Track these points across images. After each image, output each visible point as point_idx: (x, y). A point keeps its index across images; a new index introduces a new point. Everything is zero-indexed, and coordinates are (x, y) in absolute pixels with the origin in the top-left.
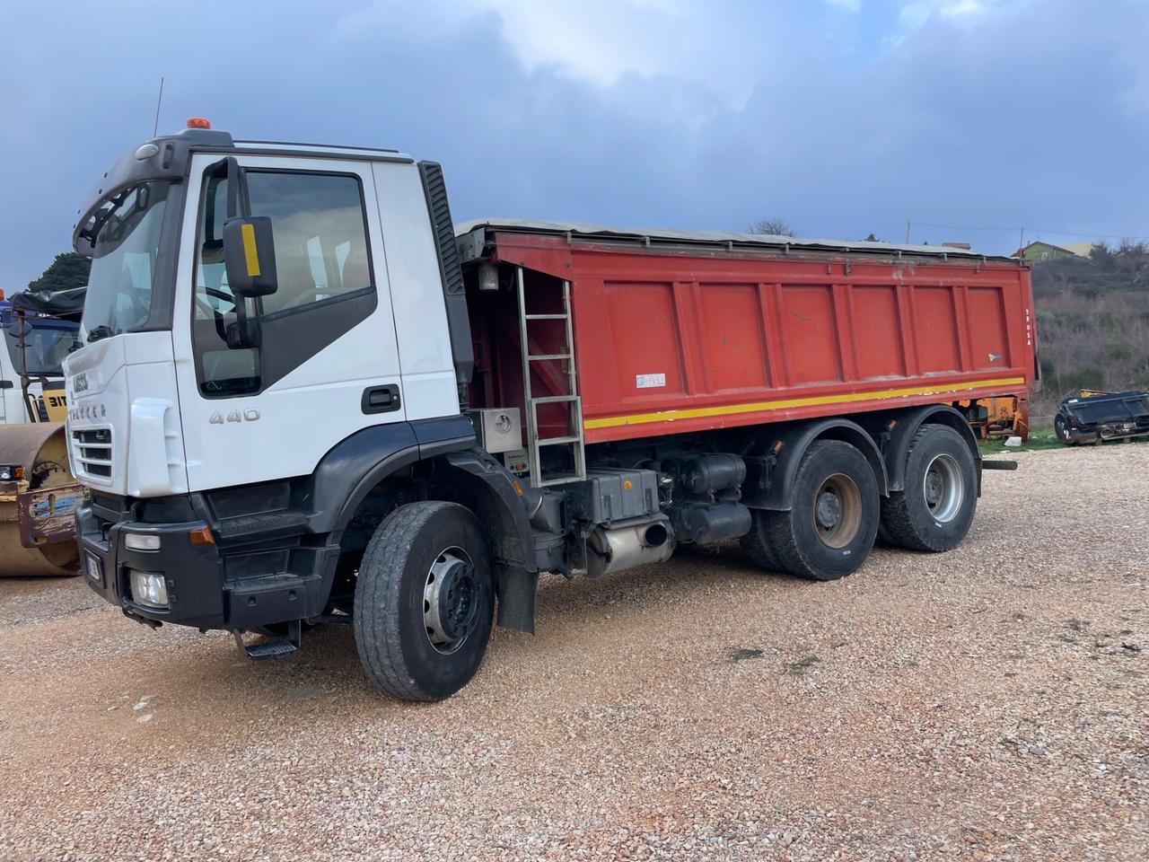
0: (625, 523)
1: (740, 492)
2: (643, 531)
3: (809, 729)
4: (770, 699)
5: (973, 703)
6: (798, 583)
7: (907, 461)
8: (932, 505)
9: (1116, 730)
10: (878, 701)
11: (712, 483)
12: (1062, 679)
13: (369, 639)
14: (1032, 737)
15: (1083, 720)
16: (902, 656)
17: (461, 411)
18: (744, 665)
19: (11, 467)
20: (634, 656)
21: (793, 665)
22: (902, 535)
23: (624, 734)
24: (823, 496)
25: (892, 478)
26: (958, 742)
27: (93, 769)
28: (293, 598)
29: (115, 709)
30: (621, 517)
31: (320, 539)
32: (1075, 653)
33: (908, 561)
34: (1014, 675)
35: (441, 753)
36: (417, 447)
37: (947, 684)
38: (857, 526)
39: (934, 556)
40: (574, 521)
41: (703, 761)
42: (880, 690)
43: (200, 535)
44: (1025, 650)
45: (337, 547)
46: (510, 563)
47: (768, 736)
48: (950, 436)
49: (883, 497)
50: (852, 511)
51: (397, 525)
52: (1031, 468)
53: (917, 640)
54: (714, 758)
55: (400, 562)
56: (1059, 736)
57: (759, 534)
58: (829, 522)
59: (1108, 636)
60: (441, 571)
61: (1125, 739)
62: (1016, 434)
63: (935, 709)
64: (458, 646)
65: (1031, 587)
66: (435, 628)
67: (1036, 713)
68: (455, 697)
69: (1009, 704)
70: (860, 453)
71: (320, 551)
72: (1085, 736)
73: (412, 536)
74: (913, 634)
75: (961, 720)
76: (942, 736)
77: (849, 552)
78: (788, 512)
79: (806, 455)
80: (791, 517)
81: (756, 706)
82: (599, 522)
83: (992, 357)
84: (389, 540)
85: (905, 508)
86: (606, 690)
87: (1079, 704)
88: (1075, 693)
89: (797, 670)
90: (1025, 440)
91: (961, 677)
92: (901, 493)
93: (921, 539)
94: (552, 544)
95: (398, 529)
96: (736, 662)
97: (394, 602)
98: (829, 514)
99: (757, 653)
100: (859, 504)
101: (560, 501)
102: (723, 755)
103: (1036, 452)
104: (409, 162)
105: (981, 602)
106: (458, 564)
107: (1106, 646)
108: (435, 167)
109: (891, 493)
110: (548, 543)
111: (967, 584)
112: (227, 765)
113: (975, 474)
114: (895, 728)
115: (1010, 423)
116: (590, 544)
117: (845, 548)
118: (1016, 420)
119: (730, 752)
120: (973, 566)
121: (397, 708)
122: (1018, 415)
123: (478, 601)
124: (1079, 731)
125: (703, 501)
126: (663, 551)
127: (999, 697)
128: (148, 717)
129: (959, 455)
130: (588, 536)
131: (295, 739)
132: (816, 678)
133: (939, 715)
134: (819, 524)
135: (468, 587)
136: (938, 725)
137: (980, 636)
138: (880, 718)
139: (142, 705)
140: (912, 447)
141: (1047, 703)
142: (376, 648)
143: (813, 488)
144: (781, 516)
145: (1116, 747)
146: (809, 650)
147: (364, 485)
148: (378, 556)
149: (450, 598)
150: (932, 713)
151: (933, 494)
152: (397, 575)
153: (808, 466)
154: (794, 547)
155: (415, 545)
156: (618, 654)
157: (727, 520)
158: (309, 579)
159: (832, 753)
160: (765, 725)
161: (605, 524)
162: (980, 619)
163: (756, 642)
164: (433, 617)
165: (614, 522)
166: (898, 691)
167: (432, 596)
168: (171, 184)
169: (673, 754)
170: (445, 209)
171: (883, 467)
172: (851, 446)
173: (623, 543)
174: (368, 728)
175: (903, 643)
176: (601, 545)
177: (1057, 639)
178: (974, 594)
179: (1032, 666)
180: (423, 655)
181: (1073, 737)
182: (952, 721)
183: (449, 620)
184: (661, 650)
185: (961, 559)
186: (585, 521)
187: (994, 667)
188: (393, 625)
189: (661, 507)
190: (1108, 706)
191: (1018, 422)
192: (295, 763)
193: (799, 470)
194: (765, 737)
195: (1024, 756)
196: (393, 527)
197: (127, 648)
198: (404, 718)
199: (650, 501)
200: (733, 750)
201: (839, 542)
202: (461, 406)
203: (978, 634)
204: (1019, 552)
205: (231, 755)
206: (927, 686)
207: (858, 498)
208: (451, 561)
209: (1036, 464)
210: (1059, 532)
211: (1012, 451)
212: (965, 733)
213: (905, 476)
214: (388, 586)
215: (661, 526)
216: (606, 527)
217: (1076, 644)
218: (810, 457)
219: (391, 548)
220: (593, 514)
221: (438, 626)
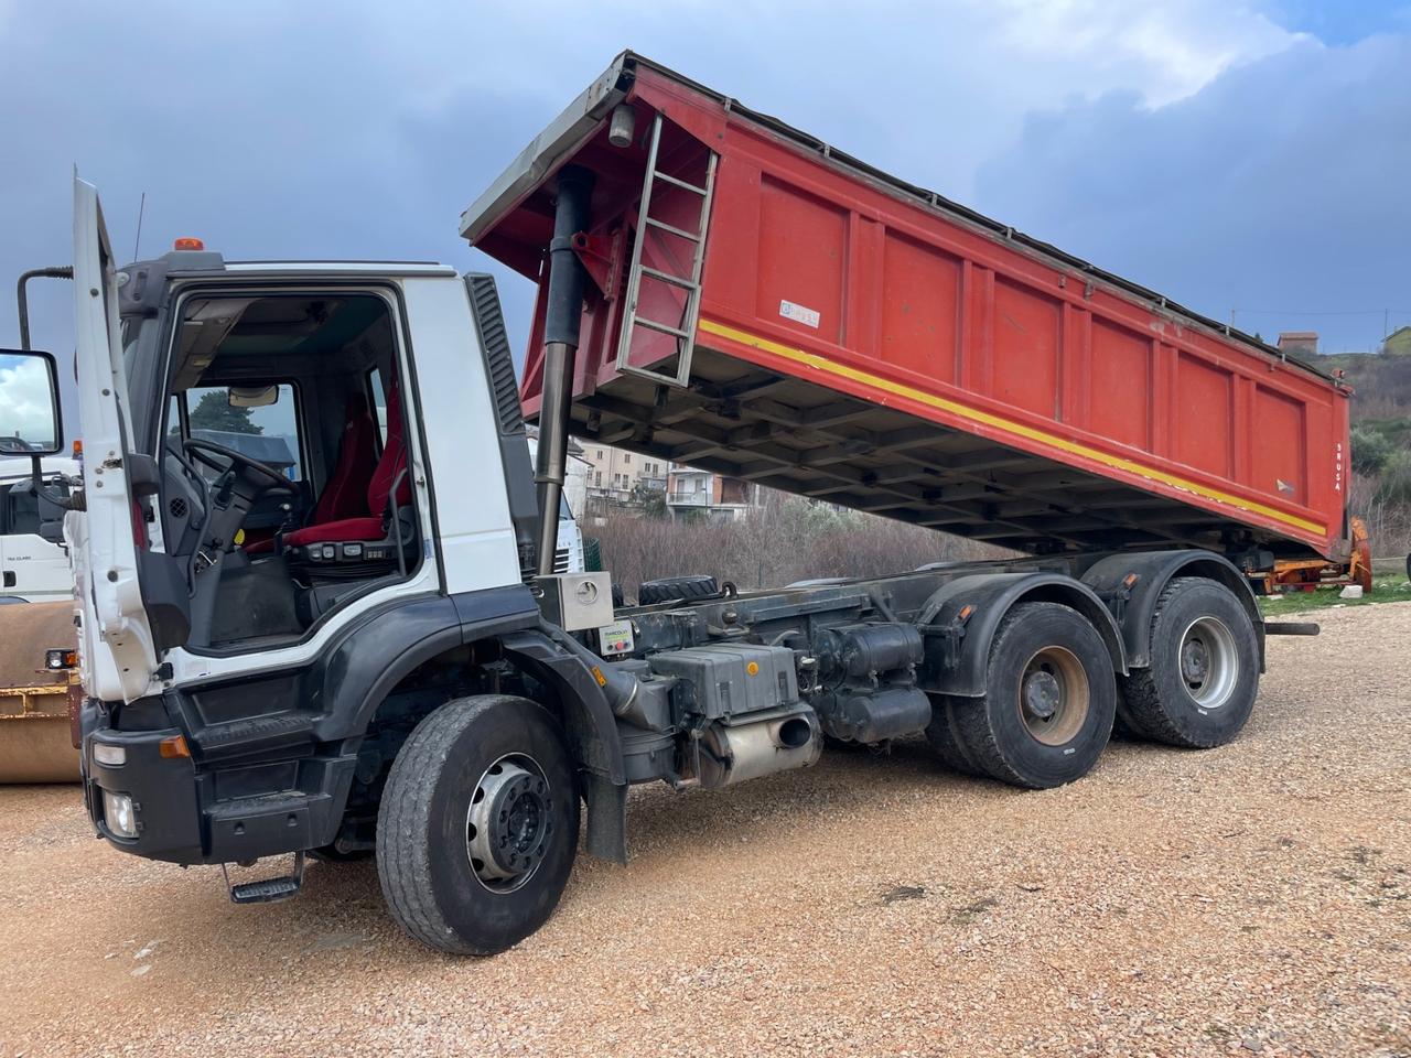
0: (753, 717)
1: (914, 673)
2: (776, 727)
3: (951, 1005)
4: (913, 959)
5: (1186, 971)
6: (1004, 791)
7: (1152, 627)
8: (1195, 686)
9: (1376, 1014)
10: (1056, 965)
11: (874, 663)
12: (1319, 935)
13: (394, 876)
14: (1253, 1024)
15: (1332, 997)
16: (1109, 898)
17: (523, 579)
18: (898, 911)
19: (63, 653)
20: (758, 895)
21: (962, 910)
22: (1153, 726)
23: (707, 1006)
24: (1033, 677)
25: (1131, 648)
26: (1146, 1030)
27: (56, 1037)
28: (293, 824)
29: (113, 957)
30: (744, 710)
31: (331, 748)
32: (1350, 896)
33: (1162, 760)
34: (1254, 928)
35: (468, 1029)
36: (458, 628)
37: (1158, 941)
38: (1084, 714)
39: (1198, 755)
40: (687, 716)
41: (794, 1050)
42: (1065, 948)
43: (171, 747)
44: (1280, 891)
45: (353, 757)
46: (597, 773)
47: (894, 1014)
48: (1214, 593)
49: (1119, 676)
50: (1077, 695)
51: (434, 728)
52: (1368, 628)
53: (1137, 876)
54: (811, 1045)
55: (433, 775)
56: (1290, 1023)
57: (949, 727)
58: (1045, 710)
59: (1401, 871)
60: (493, 786)
61: (1383, 1029)
62: (1355, 581)
63: (1131, 979)
64: (522, 882)
65: (1317, 798)
66: (485, 860)
67: (1269, 986)
68: (514, 950)
69: (1235, 972)
70: (1084, 618)
71: (330, 762)
72: (1328, 1023)
73: (450, 742)
74: (1133, 867)
75: (1161, 996)
76: (1128, 1019)
77: (1073, 750)
78: (983, 699)
79: (1004, 622)
80: (987, 705)
81: (892, 969)
82: (714, 716)
83: (1281, 486)
84: (423, 746)
85: (1152, 690)
86: (707, 943)
87: (1333, 973)
88: (1332, 957)
89: (964, 918)
90: (1367, 589)
91: (1179, 931)
92: (1145, 671)
93: (1177, 730)
94: (656, 746)
95: (434, 733)
96: (887, 905)
97: (422, 830)
98: (1043, 701)
99: (917, 893)
100: (1086, 686)
101: (667, 690)
102: (826, 1040)
103: (1380, 606)
104: (451, 275)
105: (1240, 822)
106: (521, 775)
107: (1396, 886)
108: (487, 279)
109: (1131, 670)
110: (650, 746)
111: (1229, 794)
112: (208, 1038)
113: (1254, 642)
114: (1067, 1006)
115: (1346, 568)
116: (706, 745)
117: (1067, 745)
118: (1353, 564)
119: (835, 1037)
120: (1247, 768)
121: (438, 964)
122: (1356, 558)
123: (548, 825)
124: (1322, 1015)
125: (865, 686)
126: (808, 752)
127: (1225, 962)
128: (146, 968)
129: (1228, 617)
130: (701, 735)
131: (302, 1003)
132: (984, 931)
133: (1132, 988)
134: (1029, 714)
135: (535, 805)
136: (1126, 1003)
137: (1224, 871)
138: (1052, 991)
139: (145, 951)
140: (1159, 608)
141: (1290, 972)
142: (402, 888)
143: (1018, 665)
144: (974, 703)
145: (1369, 1041)
146: (988, 888)
147: (387, 679)
148: (407, 769)
149: (502, 821)
150: (1124, 984)
151: (1194, 670)
152: (427, 794)
153: (1009, 637)
154: (993, 745)
155: (452, 754)
156: (738, 891)
157: (896, 710)
158: (316, 798)
159: (970, 1041)
160: (894, 998)
161: (724, 718)
162: (1231, 846)
163: (923, 876)
164: (481, 846)
165: (735, 717)
166: (1088, 951)
167: (480, 818)
168: (144, 318)
169: (760, 1038)
170: (498, 330)
171: (1118, 636)
172: (1070, 609)
173: (750, 745)
174: (394, 991)
175: (1116, 880)
176: (719, 747)
177: (1330, 876)
178: (1234, 809)
179: (1281, 916)
180: (466, 896)
181: (1310, 1025)
182: (1149, 997)
183: (501, 850)
184: (796, 887)
185: (1233, 758)
186: (698, 715)
187: (1231, 917)
188: (420, 858)
189: (801, 694)
190: (1374, 978)
191: (1357, 567)
192: (288, 1038)
193: (995, 641)
194: (889, 1015)
195: (1234, 1052)
196: (430, 730)
197: (160, 876)
198: (442, 978)
199: (784, 688)
200: (840, 1034)
201: (1060, 736)
202: (522, 573)
203: (1222, 867)
204: (1315, 747)
205: (218, 1024)
206: (1130, 943)
207: (1084, 677)
208: (510, 772)
209: (1376, 622)
210: (1380, 719)
211: (1348, 605)
212: (1160, 1016)
213: (1150, 648)
214: (415, 807)
215: (804, 722)
216: (724, 723)
217: (1355, 883)
218: (1011, 626)
219: (424, 759)
220: (706, 706)
221: (489, 858)
